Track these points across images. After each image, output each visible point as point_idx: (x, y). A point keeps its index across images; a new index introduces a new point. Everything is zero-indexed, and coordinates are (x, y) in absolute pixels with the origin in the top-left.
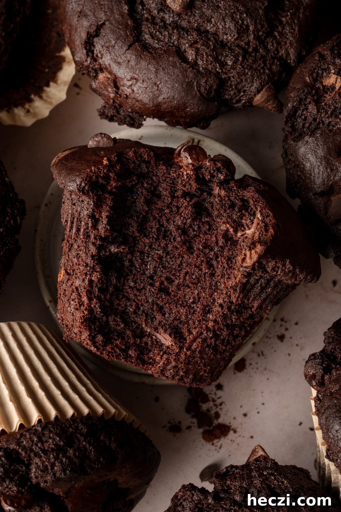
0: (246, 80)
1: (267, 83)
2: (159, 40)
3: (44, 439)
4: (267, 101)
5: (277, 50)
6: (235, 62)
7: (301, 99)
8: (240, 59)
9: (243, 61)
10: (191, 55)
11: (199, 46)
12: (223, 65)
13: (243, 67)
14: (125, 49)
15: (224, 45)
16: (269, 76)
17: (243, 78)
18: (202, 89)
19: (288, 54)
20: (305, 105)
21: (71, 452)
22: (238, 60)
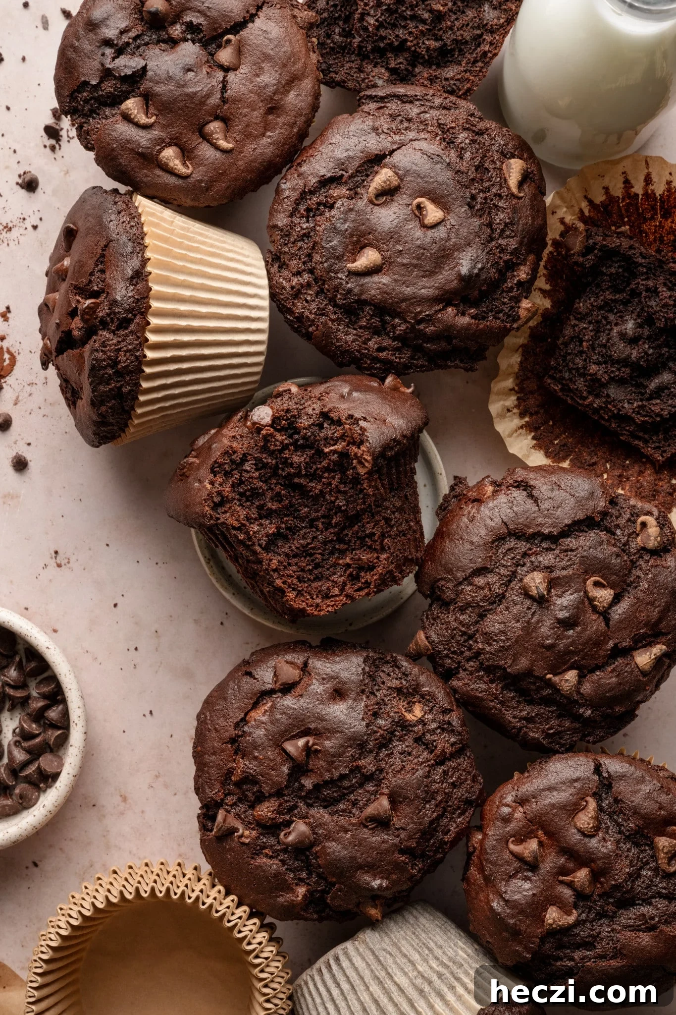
0: (441, 629)
1: (433, 649)
2: (505, 554)
3: (128, 354)
4: (417, 644)
5: (465, 670)
6: (461, 623)
7: (407, 675)
8: (463, 629)
9: (461, 631)
10: (480, 581)
11: (485, 591)
12: (462, 610)
13: (454, 629)
14: (504, 518)
15: (482, 616)
16: (440, 652)
17: (444, 626)
18: (443, 583)
19: (459, 679)
20: (401, 678)
21: (110, 372)
22: (463, 626)
